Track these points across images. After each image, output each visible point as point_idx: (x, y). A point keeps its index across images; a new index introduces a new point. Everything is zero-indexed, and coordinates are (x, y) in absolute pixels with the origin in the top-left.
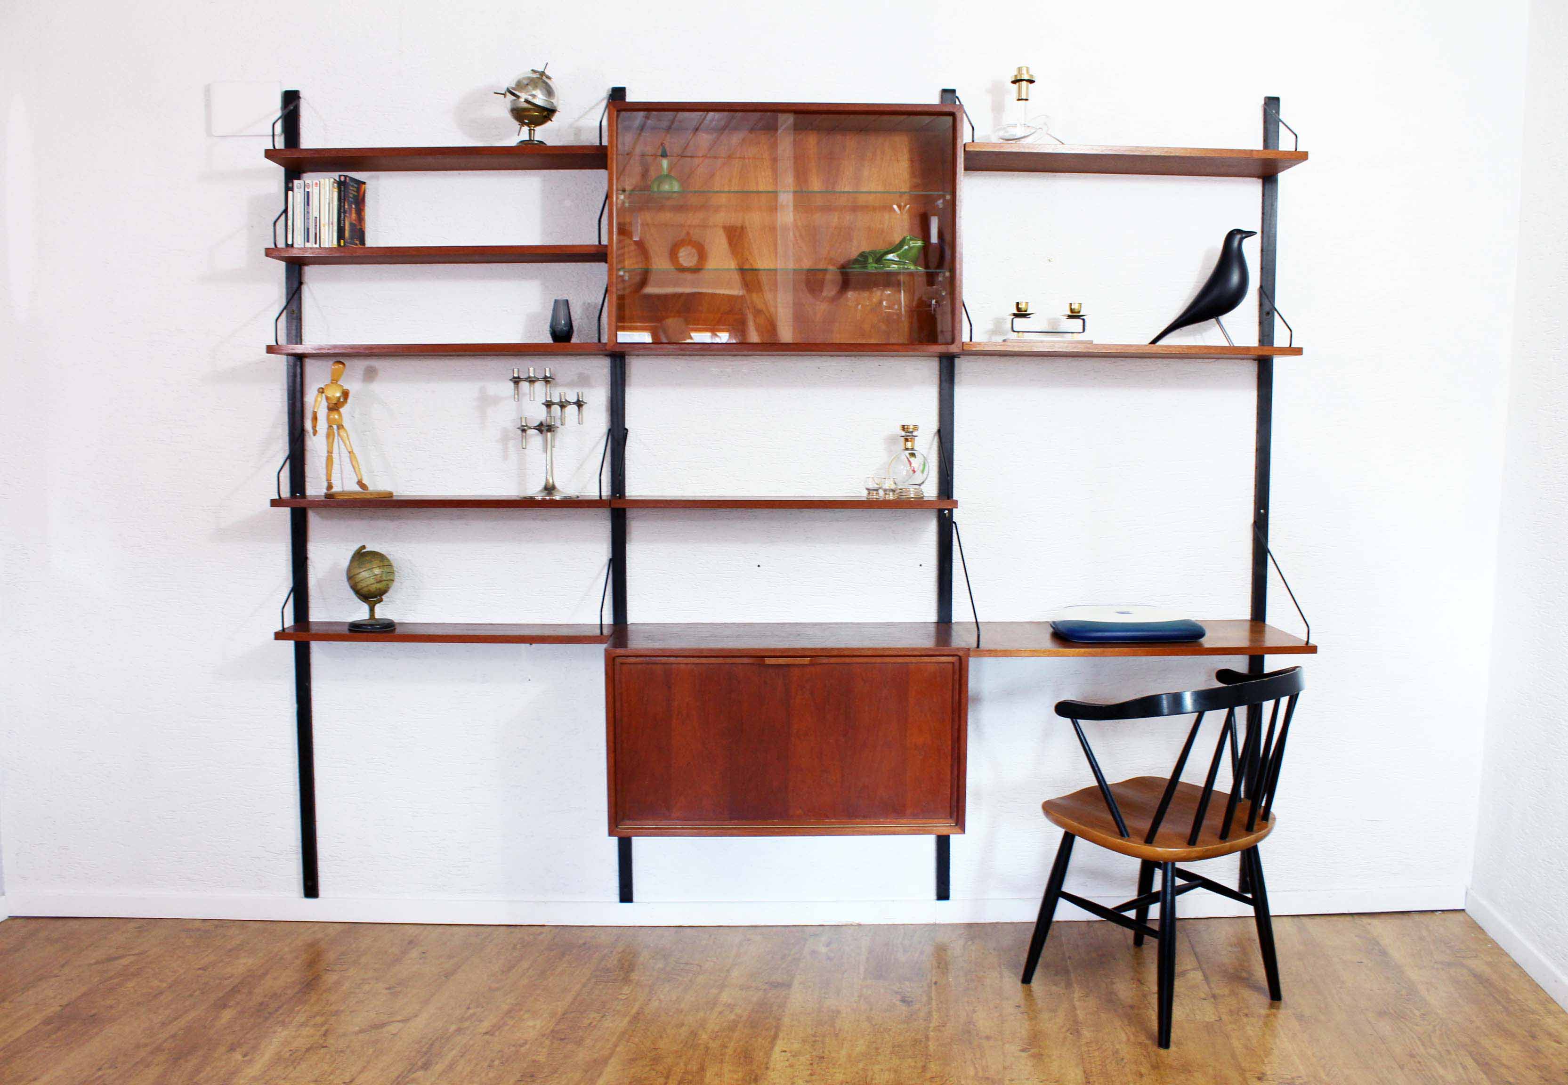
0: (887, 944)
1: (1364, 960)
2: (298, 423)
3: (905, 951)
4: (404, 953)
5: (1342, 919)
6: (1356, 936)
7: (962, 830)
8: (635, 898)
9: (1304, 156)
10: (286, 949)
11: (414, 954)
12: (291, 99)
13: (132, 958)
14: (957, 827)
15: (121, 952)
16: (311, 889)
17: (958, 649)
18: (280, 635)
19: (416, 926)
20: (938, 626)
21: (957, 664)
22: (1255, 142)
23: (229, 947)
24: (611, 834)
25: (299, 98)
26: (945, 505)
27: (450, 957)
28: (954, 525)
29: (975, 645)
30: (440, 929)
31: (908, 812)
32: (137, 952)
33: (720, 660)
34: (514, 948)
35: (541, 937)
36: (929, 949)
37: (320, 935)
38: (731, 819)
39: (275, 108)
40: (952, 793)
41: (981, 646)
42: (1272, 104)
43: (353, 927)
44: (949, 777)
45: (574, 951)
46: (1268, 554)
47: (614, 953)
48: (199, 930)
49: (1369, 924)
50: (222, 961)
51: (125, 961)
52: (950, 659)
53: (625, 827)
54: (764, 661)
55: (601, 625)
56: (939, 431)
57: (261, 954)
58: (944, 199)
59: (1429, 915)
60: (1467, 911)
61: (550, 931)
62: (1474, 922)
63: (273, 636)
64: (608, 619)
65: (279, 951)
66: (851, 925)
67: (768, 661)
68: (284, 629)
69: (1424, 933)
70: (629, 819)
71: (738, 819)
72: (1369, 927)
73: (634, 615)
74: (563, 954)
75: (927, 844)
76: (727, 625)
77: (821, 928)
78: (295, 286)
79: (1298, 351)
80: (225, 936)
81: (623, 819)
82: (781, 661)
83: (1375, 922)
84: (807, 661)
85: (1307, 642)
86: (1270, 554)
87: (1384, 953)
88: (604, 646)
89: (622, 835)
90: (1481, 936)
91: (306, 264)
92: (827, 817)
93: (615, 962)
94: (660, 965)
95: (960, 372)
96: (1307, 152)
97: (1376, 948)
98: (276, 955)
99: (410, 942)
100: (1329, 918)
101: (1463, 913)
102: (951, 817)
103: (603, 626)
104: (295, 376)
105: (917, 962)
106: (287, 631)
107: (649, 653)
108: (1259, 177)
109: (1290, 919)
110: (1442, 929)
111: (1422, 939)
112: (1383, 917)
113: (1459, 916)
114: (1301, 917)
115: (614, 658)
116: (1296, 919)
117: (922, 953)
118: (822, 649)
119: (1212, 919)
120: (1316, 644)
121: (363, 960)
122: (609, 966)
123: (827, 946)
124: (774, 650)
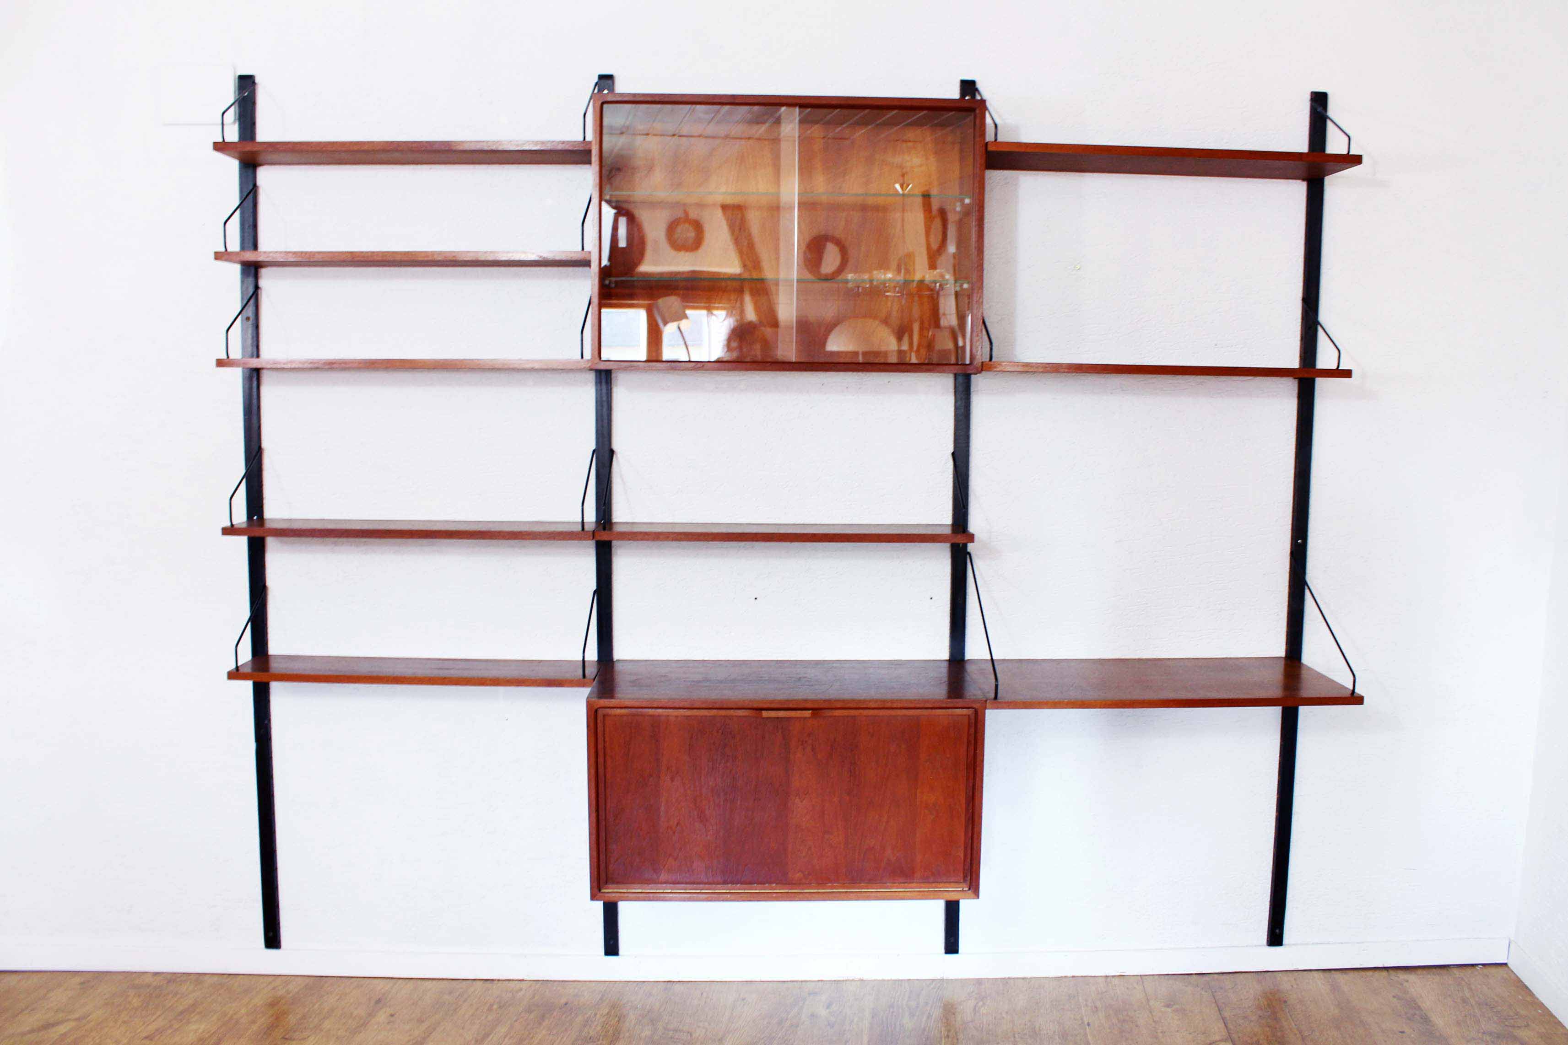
0: (892, 1006)
1: (1407, 1030)
2: (255, 439)
3: (912, 1015)
4: (371, 1015)
5: (1377, 974)
6: (1394, 997)
7: (975, 895)
8: (621, 952)
9: (1356, 160)
10: (243, 1011)
11: (382, 1016)
12: (246, 83)
13: (72, 1024)
14: (970, 892)
15: (61, 1015)
16: (272, 939)
17: (974, 701)
18: (235, 674)
19: (385, 980)
20: (949, 665)
21: (973, 717)
22: (1300, 143)
23: (181, 1008)
24: (593, 897)
25: (254, 83)
26: (959, 539)
27: (420, 1021)
28: (968, 556)
29: (992, 695)
30: (411, 984)
31: (918, 875)
32: (77, 1016)
33: (713, 712)
34: (490, 1009)
35: (521, 994)
36: (937, 1013)
37: (281, 992)
38: (725, 882)
39: (229, 93)
40: (965, 856)
41: (999, 695)
42: (1319, 101)
43: (318, 982)
44: (963, 838)
45: (555, 1014)
46: (1306, 587)
47: (598, 1016)
48: (149, 986)
49: (1407, 981)
50: (171, 1026)
51: (62, 1029)
52: (965, 711)
53: (610, 891)
54: (762, 713)
55: (584, 661)
56: (953, 454)
57: (215, 1018)
58: (963, 204)
59: (1469, 971)
60: (1509, 965)
61: (530, 986)
62: (1520, 981)
63: (226, 676)
64: (592, 655)
65: (235, 1014)
66: (853, 980)
67: (765, 714)
68: (237, 668)
69: (1467, 994)
70: (613, 883)
71: (732, 883)
72: (1405, 984)
73: (620, 652)
74: (543, 1017)
75: (936, 909)
76: (722, 663)
77: (820, 984)
78: (251, 290)
79: (1347, 374)
80: (176, 994)
81: (606, 883)
82: (781, 714)
83: (1412, 977)
84: (808, 714)
85: (1353, 691)
86: (1309, 588)
87: (1426, 1019)
88: (586, 691)
89: (607, 899)
90: (1529, 999)
91: (262, 267)
92: (830, 882)
93: (599, 1028)
94: (647, 1032)
95: (976, 389)
96: (1361, 156)
97: (1417, 1012)
98: (231, 1018)
99: (379, 1001)
100: (1363, 973)
101: (1505, 968)
102: (965, 881)
103: (586, 664)
104: (251, 388)
105: (924, 1030)
106: (241, 670)
107: (637, 704)
108: (1303, 180)
109: (1320, 973)
110: (1485, 988)
111: (1464, 1001)
112: (1419, 971)
113: (1501, 971)
114: (1333, 972)
115: (596, 711)
116: (1327, 974)
117: (929, 1016)
118: (825, 701)
119: (1238, 975)
120: (1363, 694)
121: (327, 1025)
122: (592, 1033)
123: (828, 1007)
124: (772, 702)
